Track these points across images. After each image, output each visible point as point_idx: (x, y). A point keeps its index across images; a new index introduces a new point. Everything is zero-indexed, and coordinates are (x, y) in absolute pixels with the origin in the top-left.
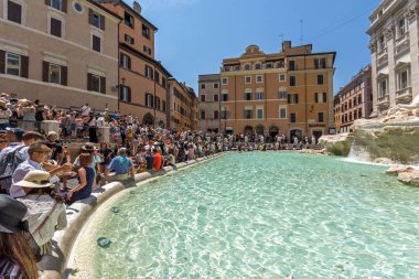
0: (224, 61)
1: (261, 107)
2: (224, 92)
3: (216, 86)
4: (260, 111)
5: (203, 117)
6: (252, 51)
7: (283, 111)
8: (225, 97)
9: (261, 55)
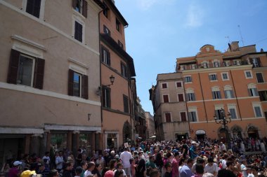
0: (178, 60)
1: (233, 106)
2: (189, 91)
3: (179, 85)
4: (232, 110)
5: (169, 120)
6: (208, 49)
7: (257, 109)
8: (192, 97)
9: (217, 53)
